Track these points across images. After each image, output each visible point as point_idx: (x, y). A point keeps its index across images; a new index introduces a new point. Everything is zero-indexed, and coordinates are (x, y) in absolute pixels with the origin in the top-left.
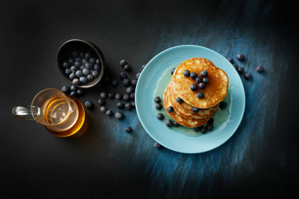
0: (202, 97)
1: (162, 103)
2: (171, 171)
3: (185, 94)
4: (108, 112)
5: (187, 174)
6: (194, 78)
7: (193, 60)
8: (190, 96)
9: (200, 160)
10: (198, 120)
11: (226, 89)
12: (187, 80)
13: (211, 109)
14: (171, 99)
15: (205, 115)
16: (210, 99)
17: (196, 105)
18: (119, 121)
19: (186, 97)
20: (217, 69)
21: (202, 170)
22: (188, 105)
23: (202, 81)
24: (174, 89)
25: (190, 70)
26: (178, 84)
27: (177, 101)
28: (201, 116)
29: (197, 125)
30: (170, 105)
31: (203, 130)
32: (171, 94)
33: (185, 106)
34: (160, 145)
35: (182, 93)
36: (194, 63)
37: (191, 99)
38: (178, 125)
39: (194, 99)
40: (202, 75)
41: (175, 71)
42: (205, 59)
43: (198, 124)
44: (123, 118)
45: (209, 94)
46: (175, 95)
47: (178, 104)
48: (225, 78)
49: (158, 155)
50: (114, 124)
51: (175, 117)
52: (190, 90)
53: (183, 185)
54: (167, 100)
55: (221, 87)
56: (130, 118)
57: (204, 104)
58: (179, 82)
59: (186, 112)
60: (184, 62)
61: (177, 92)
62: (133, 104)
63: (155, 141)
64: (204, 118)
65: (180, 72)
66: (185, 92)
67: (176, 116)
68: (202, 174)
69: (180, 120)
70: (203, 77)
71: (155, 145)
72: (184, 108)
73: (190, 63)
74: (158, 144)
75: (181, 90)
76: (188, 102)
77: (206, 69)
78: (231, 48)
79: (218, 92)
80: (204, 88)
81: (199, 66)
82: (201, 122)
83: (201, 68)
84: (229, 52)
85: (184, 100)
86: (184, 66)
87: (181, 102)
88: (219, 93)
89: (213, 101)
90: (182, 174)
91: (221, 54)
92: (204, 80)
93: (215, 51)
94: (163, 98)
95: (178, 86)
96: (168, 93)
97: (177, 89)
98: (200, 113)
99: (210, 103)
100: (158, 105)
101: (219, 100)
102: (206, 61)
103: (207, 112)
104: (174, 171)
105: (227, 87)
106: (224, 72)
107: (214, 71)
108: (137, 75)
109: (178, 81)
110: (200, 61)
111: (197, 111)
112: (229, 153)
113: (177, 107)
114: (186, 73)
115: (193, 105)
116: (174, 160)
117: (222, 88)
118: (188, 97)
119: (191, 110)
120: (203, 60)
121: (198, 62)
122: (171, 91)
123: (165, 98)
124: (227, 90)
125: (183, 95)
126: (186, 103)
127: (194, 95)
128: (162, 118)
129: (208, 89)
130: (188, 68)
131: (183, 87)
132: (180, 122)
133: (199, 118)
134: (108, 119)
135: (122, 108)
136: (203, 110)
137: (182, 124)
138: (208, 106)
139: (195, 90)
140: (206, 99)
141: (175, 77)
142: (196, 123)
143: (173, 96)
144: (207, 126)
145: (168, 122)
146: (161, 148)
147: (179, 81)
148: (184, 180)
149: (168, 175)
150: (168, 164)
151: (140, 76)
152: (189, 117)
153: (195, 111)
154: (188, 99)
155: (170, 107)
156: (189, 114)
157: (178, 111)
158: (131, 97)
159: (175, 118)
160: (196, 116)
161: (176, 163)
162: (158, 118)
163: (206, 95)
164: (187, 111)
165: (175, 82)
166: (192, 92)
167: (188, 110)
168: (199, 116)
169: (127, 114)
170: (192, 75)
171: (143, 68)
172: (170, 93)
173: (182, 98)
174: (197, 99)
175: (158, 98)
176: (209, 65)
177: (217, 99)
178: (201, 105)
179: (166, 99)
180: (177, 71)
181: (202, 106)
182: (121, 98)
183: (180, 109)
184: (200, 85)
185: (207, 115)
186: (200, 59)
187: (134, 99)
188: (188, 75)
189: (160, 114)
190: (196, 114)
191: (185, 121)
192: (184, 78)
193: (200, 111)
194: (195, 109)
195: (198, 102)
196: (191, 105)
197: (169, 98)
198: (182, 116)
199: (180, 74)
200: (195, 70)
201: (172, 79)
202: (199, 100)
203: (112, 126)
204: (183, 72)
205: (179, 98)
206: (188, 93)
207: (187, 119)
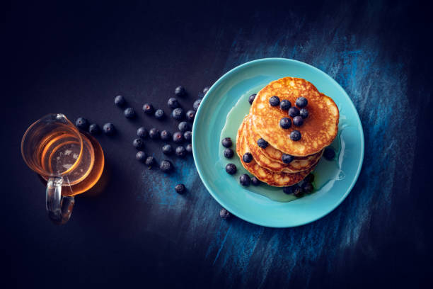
0: (297, 139)
1: (233, 149)
2: (246, 256)
3: (271, 133)
4: (149, 160)
5: (271, 261)
6: (286, 109)
7: (285, 80)
8: (279, 136)
9: (292, 239)
10: (290, 175)
11: (335, 126)
12: (275, 111)
13: (310, 158)
14: (248, 140)
15: (302, 168)
16: (310, 142)
17: (288, 150)
18: (165, 176)
19: (273, 138)
20: (322, 95)
21: (295, 254)
22: (276, 150)
23: (298, 114)
24: (255, 125)
25: (279, 96)
26: (260, 117)
27: (258, 144)
28: (296, 169)
29: (288, 183)
30: (247, 150)
31: (297, 192)
32: (249, 134)
33: (271, 152)
34: (230, 214)
35: (266, 131)
36: (286, 86)
37: (281, 142)
38: (258, 183)
39: (285, 142)
40: (298, 105)
41: (256, 97)
42: (303, 81)
43: (291, 181)
44: (171, 171)
45: (308, 134)
46: (256, 135)
47: (261, 149)
48: (334, 111)
49: (227, 229)
50: (157, 179)
52: (279, 127)
53: (265, 277)
54: (243, 143)
55: (327, 123)
56: (183, 170)
57: (300, 150)
58: (263, 115)
59: (272, 162)
60: (270, 84)
61: (259, 130)
62: (188, 148)
63: (222, 208)
64: (299, 173)
65: (263, 98)
66: (271, 130)
67: (257, 168)
68: (295, 261)
69: (263, 174)
70: (300, 107)
71: (222, 213)
72: (269, 155)
73: (280, 86)
74: (227, 212)
75: (265, 127)
76: (275, 146)
77: (305, 96)
78: (343, 64)
79: (321, 131)
80: (300, 124)
81: (293, 91)
82: (295, 179)
83: (296, 93)
84: (340, 70)
85: (270, 142)
86: (269, 90)
87: (265, 145)
88: (324, 134)
89: (315, 145)
90: (263, 260)
91: (327, 73)
92: (301, 112)
93: (318, 68)
94: (237, 139)
95: (261, 122)
96: (245, 132)
97: (259, 126)
98: (296, 165)
99: (310, 148)
100: (227, 150)
101: (324, 144)
102: (304, 84)
103: (305, 163)
104: (250, 255)
105: (337, 124)
106: (332, 100)
107: (317, 98)
108: (196, 103)
109: (260, 114)
110: (295, 83)
111: (289, 160)
112: (337, 228)
113: (258, 154)
114: (273, 100)
115: (283, 151)
116: (252, 238)
117: (329, 126)
118: (276, 139)
119: (280, 159)
120: (300, 82)
121: (292, 84)
122: (249, 128)
123: (239, 141)
124: (337, 129)
125: (268, 135)
126: (272, 147)
127: (286, 135)
128: (233, 171)
129: (307, 127)
130: (277, 93)
131: (268, 122)
132: (263, 178)
133: (292, 171)
134: (147, 171)
135: (171, 154)
136: (298, 159)
137: (265, 181)
138: (307, 152)
139: (287, 127)
140: (304, 141)
141: (256, 107)
142: (287, 180)
143: (252, 137)
144: (304, 186)
145: (242, 177)
146: (231, 218)
147: (263, 113)
148: (266, 270)
149: (241, 262)
150: (241, 244)
151: (199, 105)
152: (276, 169)
153: (286, 161)
154: (276, 142)
155: (247, 154)
156: (276, 166)
157: (259, 160)
158: (186, 137)
159: (255, 171)
160: (287, 168)
161: (254, 243)
162: (227, 170)
163: (305, 135)
164: (273, 160)
165: (256, 114)
166: (283, 131)
167: (275, 159)
168: (293, 168)
169: (178, 164)
170: (282, 103)
171: (206, 92)
172: (248, 131)
173: (266, 139)
174: (290, 142)
175: (228, 139)
176: (309, 90)
177: (320, 143)
178: (296, 151)
179: (241, 141)
180: (259, 97)
181: (298, 153)
182: (170, 137)
183: (262, 158)
184: (296, 119)
185: (305, 168)
186: (296, 80)
187: (189, 141)
188: (276, 104)
189: (230, 165)
190: (289, 166)
191: (271, 176)
192: (271, 109)
193: (294, 161)
194: (286, 157)
195: (291, 146)
196: (280, 151)
197: (245, 139)
198: (265, 168)
199: (264, 102)
200: (288, 96)
201: (251, 109)
202: (293, 144)
203: (154, 182)
204: (269, 98)
205: (262, 139)
206: (275, 132)
207: (274, 173)
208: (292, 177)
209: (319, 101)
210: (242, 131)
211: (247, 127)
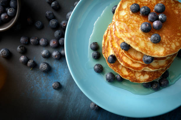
0: (157, 42)
3: (133, 36)
4: (30, 63)
6: (145, 15)
8: (140, 39)
10: (149, 73)
12: (135, 17)
13: (167, 58)
14: (112, 44)
15: (160, 67)
16: (168, 44)
17: (149, 52)
18: (44, 75)
19: (135, 41)
20: (177, 3)
22: (138, 52)
23: (157, 19)
24: (118, 30)
25: (139, 3)
26: (122, 23)
27: (121, 47)
28: (155, 68)
29: (148, 80)
30: (111, 52)
31: (155, 86)
32: (113, 39)
33: (132, 54)
34: (98, 106)
35: (128, 35)
37: (142, 44)
38: (122, 80)
39: (146, 44)
40: (156, 11)
43: (150, 78)
44: (49, 70)
45: (167, 37)
46: (119, 39)
47: (123, 51)
50: (38, 78)
51: (118, 69)
52: (140, 31)
54: (108, 46)
56: (59, 70)
57: (160, 51)
58: (125, 21)
61: (122, 35)
62: (62, 52)
63: (91, 102)
64: (157, 71)
65: (124, 7)
66: (133, 34)
67: (120, 68)
69: (126, 73)
70: (158, 12)
71: (92, 106)
74: (95, 105)
75: (127, 31)
76: (137, 49)
80: (159, 29)
82: (154, 76)
83: (154, 1)
85: (132, 45)
87: (127, 48)
89: (173, 46)
92: (160, 17)
94: (103, 43)
95: (123, 26)
96: (109, 37)
97: (121, 31)
98: (154, 64)
99: (168, 49)
100: (95, 53)
103: (162, 63)
107: (173, 5)
108: (68, 14)
109: (122, 20)
111: (150, 61)
113: (121, 55)
114: (133, 7)
115: (144, 53)
118: (137, 42)
119: (141, 60)
122: (113, 33)
123: (104, 44)
125: (130, 39)
126: (134, 50)
127: (146, 38)
128: (100, 70)
129: (165, 30)
131: (130, 27)
132: (126, 76)
133: (151, 70)
134: (30, 72)
135: (49, 56)
136: (158, 59)
137: (128, 78)
138: (166, 53)
139: (148, 31)
140: (163, 43)
141: (118, 14)
142: (147, 77)
143: (115, 41)
144: (160, 80)
145: (108, 75)
146: (99, 109)
147: (124, 19)
151: (71, 15)
152: (138, 69)
153: (147, 61)
154: (137, 45)
155: (112, 56)
156: (137, 66)
157: (122, 61)
158: (60, 43)
159: (119, 71)
160: (147, 68)
162: (95, 70)
163: (164, 38)
164: (135, 61)
165: (119, 20)
166: (144, 35)
167: (137, 60)
168: (152, 67)
169: (55, 65)
170: (142, 10)
171: (76, 5)
172: (112, 36)
173: (128, 42)
174: (150, 45)
175: (96, 44)
177: (178, 44)
178: (156, 52)
180: (121, 6)
181: (158, 55)
182: (47, 45)
184: (155, 23)
185: (163, 67)
187: (63, 46)
189: (98, 65)
190: (148, 65)
191: (132, 75)
192: (132, 15)
193: (154, 61)
194: (147, 59)
195: (152, 48)
196: (142, 53)
197: (110, 43)
198: (128, 67)
199: (125, 10)
200: (146, 4)
201: (114, 17)
202: (154, 46)
203: (35, 81)
204: (130, 6)
205: (124, 42)
206: (137, 36)
207: (135, 72)
208: (151, 75)
209: (174, 7)
210: (107, 36)
211: (111, 33)
